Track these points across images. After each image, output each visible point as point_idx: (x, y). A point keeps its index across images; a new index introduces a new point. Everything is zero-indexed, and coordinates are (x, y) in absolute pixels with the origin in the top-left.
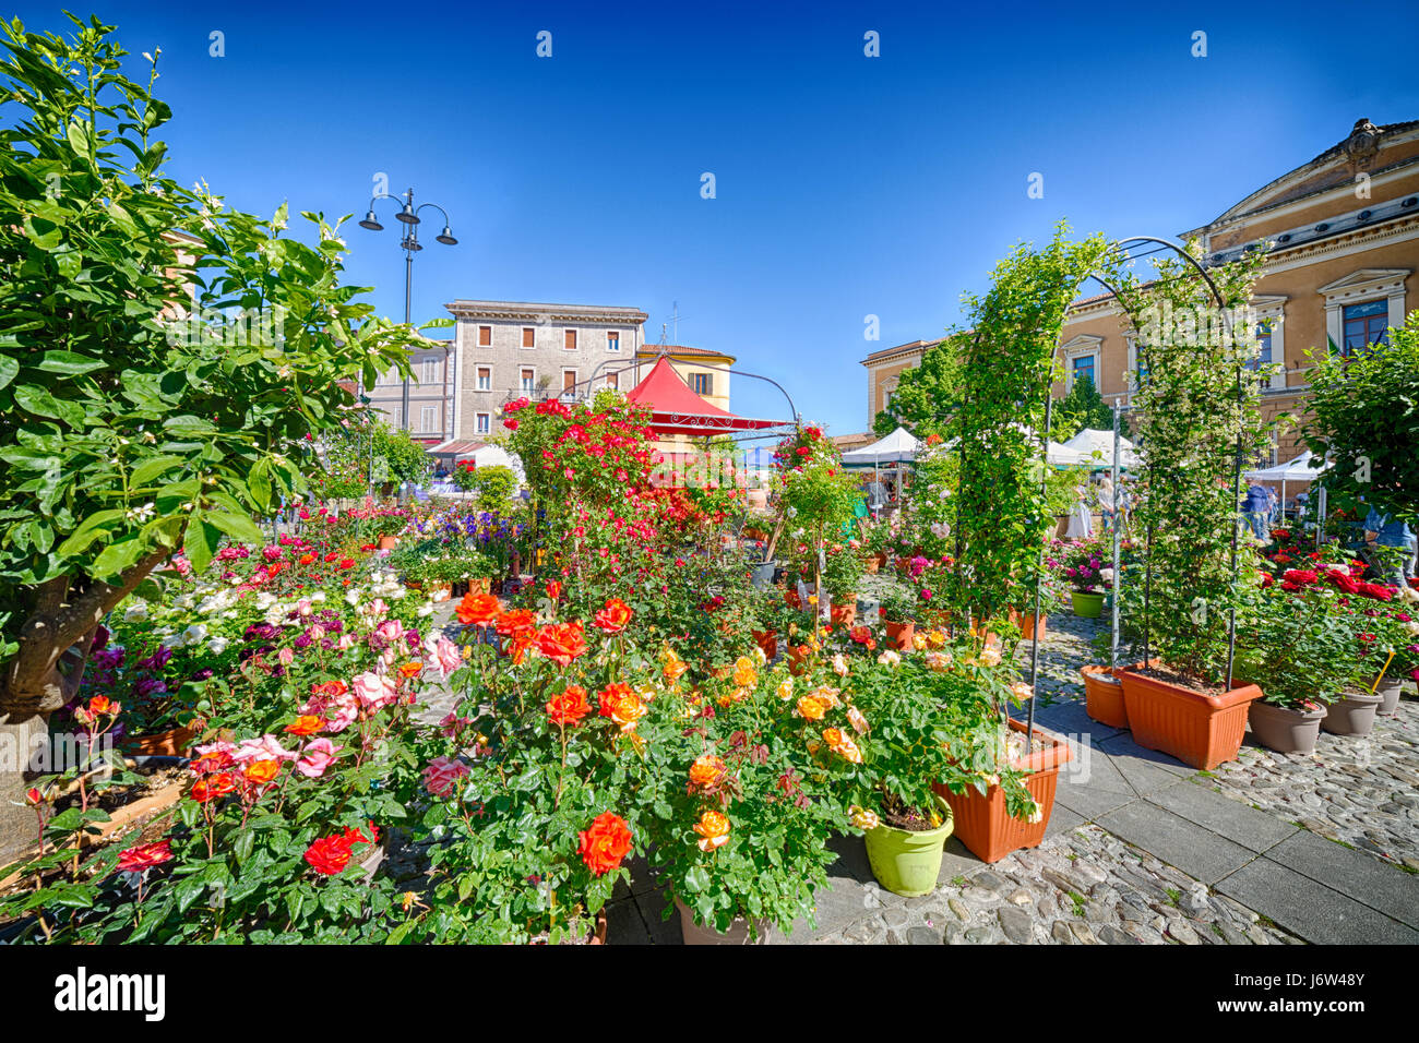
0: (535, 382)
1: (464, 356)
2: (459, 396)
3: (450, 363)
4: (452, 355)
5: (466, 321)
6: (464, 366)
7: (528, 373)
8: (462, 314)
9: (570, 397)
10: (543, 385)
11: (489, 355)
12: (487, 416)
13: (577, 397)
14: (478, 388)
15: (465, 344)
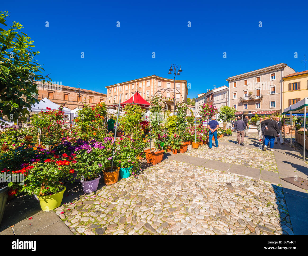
0: (248, 94)
1: (230, 91)
2: (229, 101)
3: (228, 93)
4: (228, 91)
5: (231, 82)
6: (230, 93)
7: (246, 92)
8: (230, 81)
9: (259, 97)
10: (250, 94)
11: (236, 89)
12: (236, 105)
13: (260, 97)
14: (234, 98)
15: (230, 88)
